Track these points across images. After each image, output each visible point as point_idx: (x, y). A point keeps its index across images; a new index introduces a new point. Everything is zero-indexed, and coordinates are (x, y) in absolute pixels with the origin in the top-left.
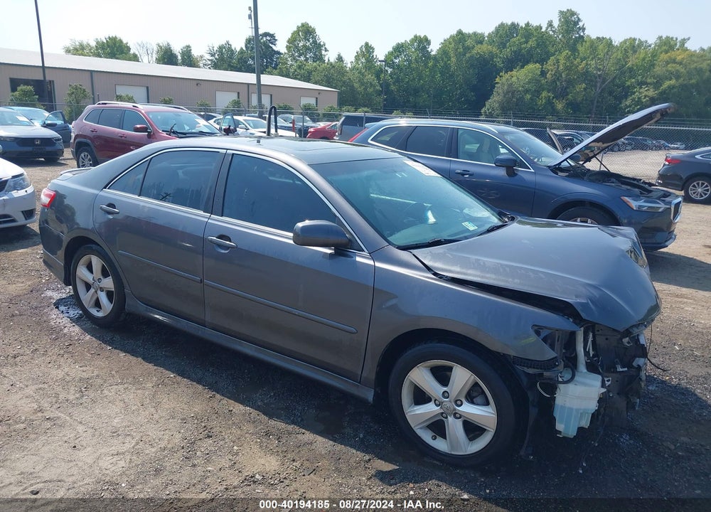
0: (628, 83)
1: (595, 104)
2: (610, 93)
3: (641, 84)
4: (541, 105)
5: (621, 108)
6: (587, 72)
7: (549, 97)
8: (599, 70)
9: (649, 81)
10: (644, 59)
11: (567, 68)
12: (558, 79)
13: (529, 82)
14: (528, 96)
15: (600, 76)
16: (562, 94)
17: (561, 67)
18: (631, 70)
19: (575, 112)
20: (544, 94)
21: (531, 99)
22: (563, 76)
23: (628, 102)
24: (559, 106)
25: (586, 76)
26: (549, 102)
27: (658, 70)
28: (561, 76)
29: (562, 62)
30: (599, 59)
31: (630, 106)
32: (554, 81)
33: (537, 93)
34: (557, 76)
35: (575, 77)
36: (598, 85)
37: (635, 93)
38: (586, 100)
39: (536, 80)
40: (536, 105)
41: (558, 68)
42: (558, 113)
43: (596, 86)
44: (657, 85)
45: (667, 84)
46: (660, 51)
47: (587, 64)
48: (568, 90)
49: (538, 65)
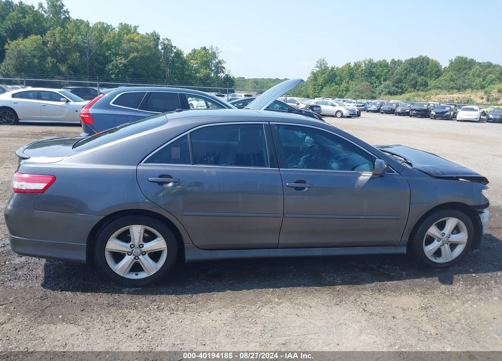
0: (107, 54)
1: (88, 68)
2: (96, 60)
3: (116, 55)
4: (49, 68)
5: (106, 71)
6: (77, 44)
7: (54, 61)
8: (85, 43)
9: (120, 53)
10: (114, 38)
11: (63, 41)
12: (57, 48)
13: (35, 50)
14: (36, 61)
15: (87, 47)
16: (63, 59)
17: (58, 40)
18: (106, 45)
19: (75, 73)
20: (49, 59)
21: (39, 63)
22: (61, 46)
23: (110, 67)
24: (63, 68)
25: (77, 47)
26: (54, 66)
27: (124, 46)
28: (59, 46)
29: (57, 35)
30: (83, 35)
31: (112, 70)
32: (54, 50)
33: (43, 58)
34: (56, 46)
35: (70, 47)
36: (87, 54)
37: (113, 61)
38: (81, 65)
39: (40, 48)
40: (44, 67)
41: (55, 40)
42: (63, 74)
43: (86, 55)
44: (126, 56)
45: (132, 56)
46: (122, 33)
47: (76, 39)
48: (67, 57)
49: (39, 37)
